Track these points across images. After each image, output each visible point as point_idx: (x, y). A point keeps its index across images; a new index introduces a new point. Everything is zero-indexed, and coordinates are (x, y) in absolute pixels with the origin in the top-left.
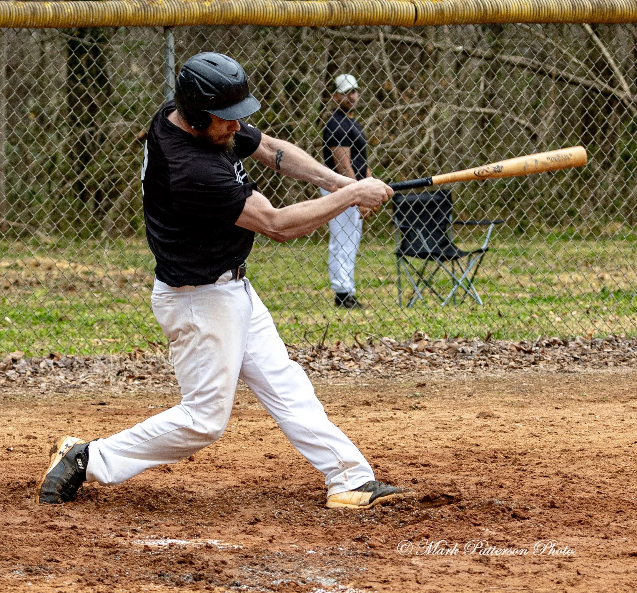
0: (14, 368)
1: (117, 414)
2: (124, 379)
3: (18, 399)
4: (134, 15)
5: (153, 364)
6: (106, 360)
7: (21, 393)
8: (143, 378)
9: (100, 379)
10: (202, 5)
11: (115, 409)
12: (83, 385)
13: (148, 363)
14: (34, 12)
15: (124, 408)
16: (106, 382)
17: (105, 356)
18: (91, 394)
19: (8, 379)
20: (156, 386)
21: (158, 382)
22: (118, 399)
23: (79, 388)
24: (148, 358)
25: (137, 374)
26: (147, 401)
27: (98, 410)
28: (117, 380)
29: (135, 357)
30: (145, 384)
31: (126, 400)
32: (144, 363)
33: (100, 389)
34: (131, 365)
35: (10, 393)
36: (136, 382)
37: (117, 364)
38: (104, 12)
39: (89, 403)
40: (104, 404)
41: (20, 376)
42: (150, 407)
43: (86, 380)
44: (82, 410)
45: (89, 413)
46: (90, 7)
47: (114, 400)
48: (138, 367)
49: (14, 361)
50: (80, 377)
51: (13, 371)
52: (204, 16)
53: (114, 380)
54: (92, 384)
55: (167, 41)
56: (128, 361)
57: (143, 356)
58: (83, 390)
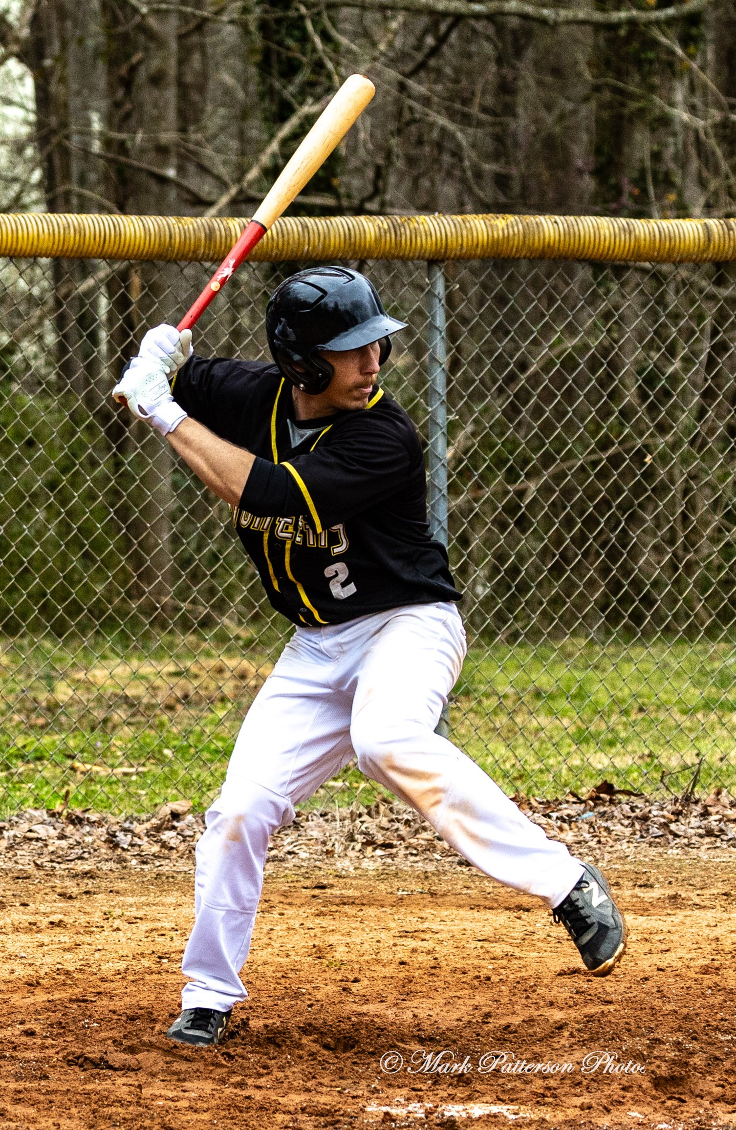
0: (174, 828)
1: (344, 904)
2: (358, 847)
3: (180, 877)
4: (378, 240)
5: (407, 823)
6: (329, 817)
7: (186, 869)
8: (391, 846)
9: (319, 847)
10: (491, 226)
11: (342, 896)
12: (289, 857)
13: (398, 821)
14: (210, 235)
15: (357, 894)
16: (327, 852)
17: (328, 810)
18: (303, 870)
19: (164, 845)
20: (412, 858)
21: (415, 852)
22: (347, 880)
23: (283, 860)
24: (398, 813)
25: (380, 838)
26: (396, 883)
27: (314, 896)
28: (346, 849)
29: (378, 813)
30: (392, 856)
31: (361, 882)
32: (392, 821)
33: (318, 864)
34: (370, 824)
35: (167, 868)
36: (379, 852)
37: (347, 822)
38: (327, 236)
39: (298, 885)
40: (323, 887)
41: (184, 841)
42: (400, 893)
43: (295, 849)
44: (287, 897)
45: (298, 902)
46: (305, 227)
47: (341, 880)
48: (383, 828)
49: (175, 816)
50: (285, 843)
51: (173, 833)
52: (495, 243)
53: (342, 848)
54: (303, 855)
55: (433, 285)
56: (365, 818)
57: (391, 810)
58: (289, 865)
